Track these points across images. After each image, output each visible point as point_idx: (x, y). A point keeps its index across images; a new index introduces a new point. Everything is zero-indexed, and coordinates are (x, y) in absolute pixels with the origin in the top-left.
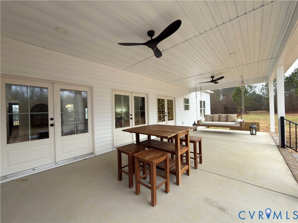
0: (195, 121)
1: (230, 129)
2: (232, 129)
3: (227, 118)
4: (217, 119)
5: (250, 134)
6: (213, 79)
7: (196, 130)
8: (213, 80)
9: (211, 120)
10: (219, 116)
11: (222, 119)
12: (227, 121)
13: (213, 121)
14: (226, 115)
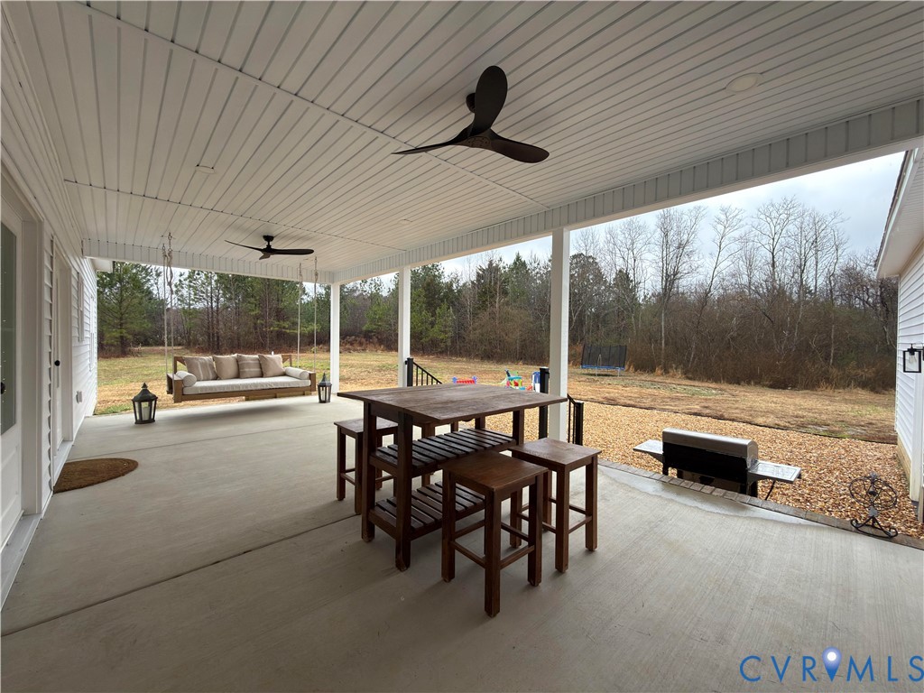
0: (145, 386)
1: (247, 400)
2: (254, 399)
3: (260, 365)
4: (232, 369)
5: (318, 401)
6: (271, 243)
7: (153, 420)
8: (269, 246)
9: (211, 376)
10: (237, 361)
11: (247, 370)
12: (262, 376)
13: (217, 378)
14: (257, 356)
